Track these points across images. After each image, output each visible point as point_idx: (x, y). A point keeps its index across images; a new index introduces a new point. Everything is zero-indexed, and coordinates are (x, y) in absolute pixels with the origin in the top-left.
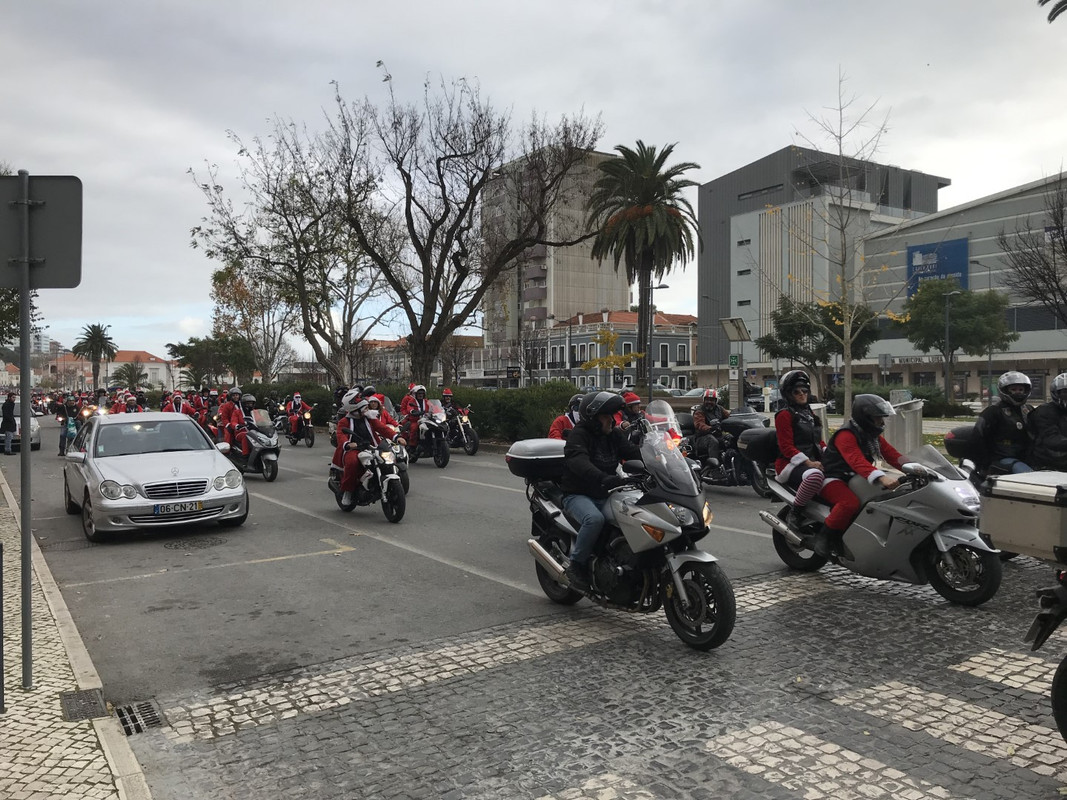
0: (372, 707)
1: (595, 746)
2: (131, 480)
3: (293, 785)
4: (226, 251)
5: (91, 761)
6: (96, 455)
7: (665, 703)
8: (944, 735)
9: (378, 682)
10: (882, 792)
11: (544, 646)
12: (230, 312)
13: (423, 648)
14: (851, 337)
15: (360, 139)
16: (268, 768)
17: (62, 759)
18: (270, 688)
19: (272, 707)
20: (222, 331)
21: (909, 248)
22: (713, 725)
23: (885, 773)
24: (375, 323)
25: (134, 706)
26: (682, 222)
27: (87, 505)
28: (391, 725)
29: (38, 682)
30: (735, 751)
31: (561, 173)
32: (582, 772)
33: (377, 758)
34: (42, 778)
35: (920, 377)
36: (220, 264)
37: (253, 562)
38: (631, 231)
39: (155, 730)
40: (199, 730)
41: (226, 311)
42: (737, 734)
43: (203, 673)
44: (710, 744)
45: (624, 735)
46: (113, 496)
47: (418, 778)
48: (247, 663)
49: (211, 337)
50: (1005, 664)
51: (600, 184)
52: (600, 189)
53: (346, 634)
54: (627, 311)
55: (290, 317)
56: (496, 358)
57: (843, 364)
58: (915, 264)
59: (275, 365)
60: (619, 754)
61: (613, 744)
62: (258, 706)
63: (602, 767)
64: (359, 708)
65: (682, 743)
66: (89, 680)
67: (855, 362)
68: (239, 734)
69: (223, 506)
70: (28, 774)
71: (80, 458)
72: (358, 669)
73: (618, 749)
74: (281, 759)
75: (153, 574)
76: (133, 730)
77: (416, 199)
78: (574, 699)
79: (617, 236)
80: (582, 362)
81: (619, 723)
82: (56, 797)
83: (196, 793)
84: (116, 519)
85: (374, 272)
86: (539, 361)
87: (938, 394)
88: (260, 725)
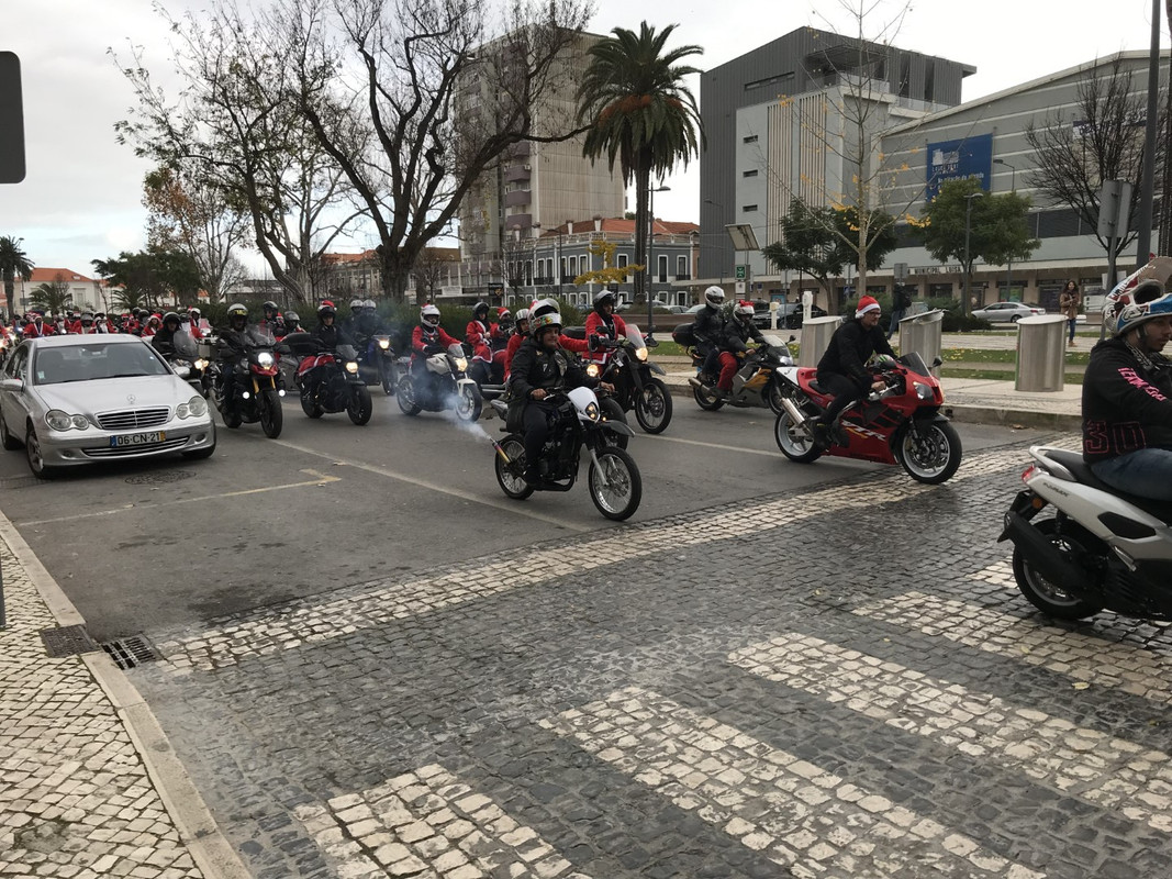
0: (381, 633)
1: (615, 662)
2: (82, 409)
3: (307, 710)
4: (159, 150)
5: (87, 695)
6: (36, 382)
8: (961, 638)
9: (383, 610)
10: (903, 692)
11: (556, 568)
12: (169, 221)
13: (427, 575)
14: (867, 244)
15: (313, 15)
16: (277, 695)
17: (54, 694)
18: (268, 620)
19: (271, 638)
20: (158, 244)
21: (929, 146)
22: (734, 638)
23: (905, 675)
24: (337, 233)
25: (122, 642)
26: (685, 116)
27: (31, 438)
28: (404, 650)
29: (12, 620)
30: (758, 662)
31: (549, 57)
32: (606, 686)
33: (391, 682)
34: (36, 713)
35: (937, 288)
36: (153, 164)
37: (228, 494)
38: (627, 126)
39: (149, 664)
40: (197, 663)
41: (161, 221)
42: (759, 646)
43: (191, 607)
44: (732, 656)
45: (644, 650)
46: (61, 427)
47: (437, 699)
48: (238, 596)
49: (145, 251)
51: (592, 70)
52: (591, 76)
53: (343, 564)
54: (621, 218)
55: (237, 227)
56: (476, 273)
57: (857, 275)
58: (934, 164)
59: (223, 283)
60: (641, 668)
61: (634, 659)
62: (257, 637)
63: (625, 681)
64: (367, 636)
65: (704, 655)
66: (69, 616)
67: (870, 273)
68: (241, 665)
69: (188, 437)
70: (19, 710)
71: (16, 386)
72: (360, 598)
73: (638, 663)
74: (290, 686)
75: (118, 510)
76: (126, 665)
77: (382, 87)
78: (591, 618)
79: (611, 131)
80: (573, 278)
81: (639, 639)
82: (54, 732)
83: (205, 721)
84: (68, 453)
85: (334, 173)
86: (525, 277)
87: (956, 307)
88: (263, 656)
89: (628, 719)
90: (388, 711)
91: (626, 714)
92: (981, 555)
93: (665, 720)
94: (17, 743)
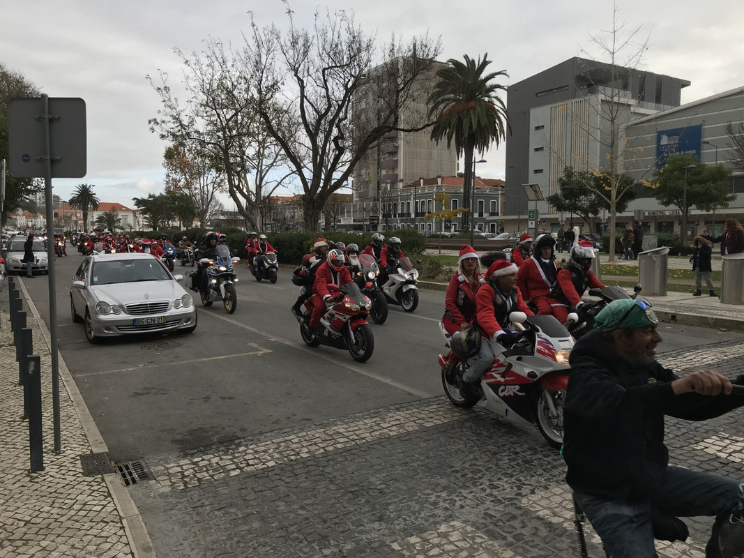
0: (290, 468)
1: (445, 500)
2: (117, 301)
3: (241, 524)
4: (174, 135)
5: (105, 506)
6: (93, 283)
7: (492, 470)
9: (293, 450)
11: (406, 426)
12: (178, 177)
13: (322, 425)
14: (616, 199)
15: (268, 54)
16: (223, 511)
17: (85, 504)
18: (220, 453)
19: (222, 467)
20: (172, 189)
21: (658, 132)
22: (526, 487)
24: (278, 185)
25: (130, 465)
26: (496, 114)
27: (88, 318)
28: (305, 482)
29: (65, 447)
30: (542, 506)
31: (411, 79)
32: (437, 519)
33: (296, 506)
34: (72, 519)
35: (664, 225)
36: (169, 143)
37: (202, 360)
38: (460, 121)
39: (145, 482)
40: (174, 483)
41: (173, 176)
42: (543, 493)
43: (174, 441)
44: (524, 501)
45: (464, 492)
46: (105, 313)
47: (325, 521)
48: (203, 435)
49: (165, 194)
50: (729, 444)
51: (439, 85)
52: (437, 89)
53: (270, 414)
54: (454, 177)
55: (218, 180)
56: (362, 210)
57: (610, 215)
58: (662, 144)
59: (208, 214)
60: (462, 507)
61: (457, 499)
62: (213, 466)
63: (451, 516)
64: (282, 469)
65: (505, 499)
66: (99, 446)
67: (618, 214)
68: (202, 486)
69: (180, 320)
70: (63, 515)
71: (82, 286)
72: (279, 440)
73: (460, 503)
74: (231, 505)
75: (135, 368)
76: (131, 482)
77: (308, 98)
78: (429, 466)
79: (450, 124)
80: (423, 214)
81: (461, 484)
82: (83, 532)
83: (176, 528)
84: (108, 329)
85: (277, 149)
86: (392, 212)
87: (677, 239)
88: (216, 480)
89: (451, 547)
90: (293, 528)
91: (451, 543)
92: (700, 430)
93: (477, 550)
94: (59, 540)
